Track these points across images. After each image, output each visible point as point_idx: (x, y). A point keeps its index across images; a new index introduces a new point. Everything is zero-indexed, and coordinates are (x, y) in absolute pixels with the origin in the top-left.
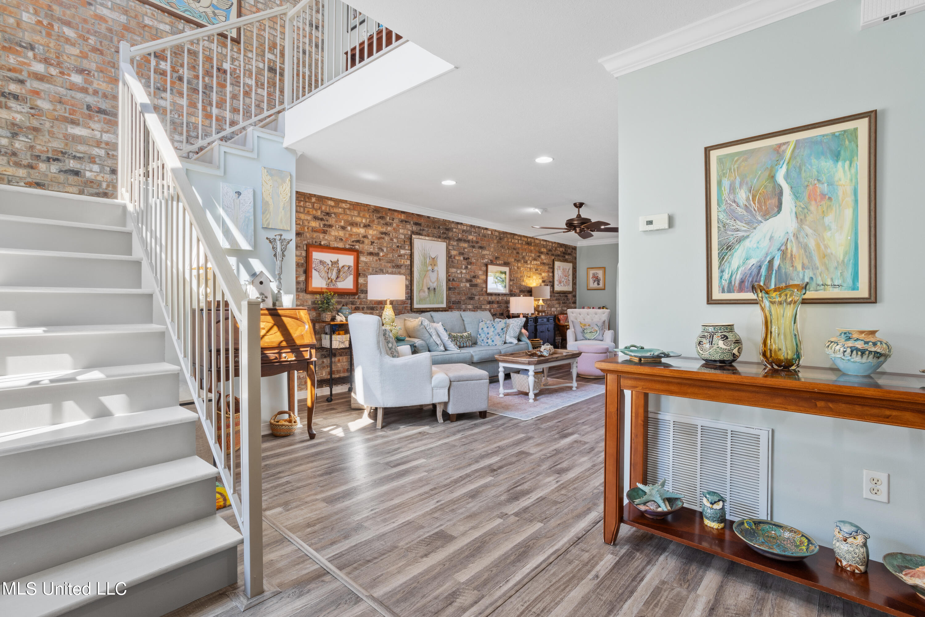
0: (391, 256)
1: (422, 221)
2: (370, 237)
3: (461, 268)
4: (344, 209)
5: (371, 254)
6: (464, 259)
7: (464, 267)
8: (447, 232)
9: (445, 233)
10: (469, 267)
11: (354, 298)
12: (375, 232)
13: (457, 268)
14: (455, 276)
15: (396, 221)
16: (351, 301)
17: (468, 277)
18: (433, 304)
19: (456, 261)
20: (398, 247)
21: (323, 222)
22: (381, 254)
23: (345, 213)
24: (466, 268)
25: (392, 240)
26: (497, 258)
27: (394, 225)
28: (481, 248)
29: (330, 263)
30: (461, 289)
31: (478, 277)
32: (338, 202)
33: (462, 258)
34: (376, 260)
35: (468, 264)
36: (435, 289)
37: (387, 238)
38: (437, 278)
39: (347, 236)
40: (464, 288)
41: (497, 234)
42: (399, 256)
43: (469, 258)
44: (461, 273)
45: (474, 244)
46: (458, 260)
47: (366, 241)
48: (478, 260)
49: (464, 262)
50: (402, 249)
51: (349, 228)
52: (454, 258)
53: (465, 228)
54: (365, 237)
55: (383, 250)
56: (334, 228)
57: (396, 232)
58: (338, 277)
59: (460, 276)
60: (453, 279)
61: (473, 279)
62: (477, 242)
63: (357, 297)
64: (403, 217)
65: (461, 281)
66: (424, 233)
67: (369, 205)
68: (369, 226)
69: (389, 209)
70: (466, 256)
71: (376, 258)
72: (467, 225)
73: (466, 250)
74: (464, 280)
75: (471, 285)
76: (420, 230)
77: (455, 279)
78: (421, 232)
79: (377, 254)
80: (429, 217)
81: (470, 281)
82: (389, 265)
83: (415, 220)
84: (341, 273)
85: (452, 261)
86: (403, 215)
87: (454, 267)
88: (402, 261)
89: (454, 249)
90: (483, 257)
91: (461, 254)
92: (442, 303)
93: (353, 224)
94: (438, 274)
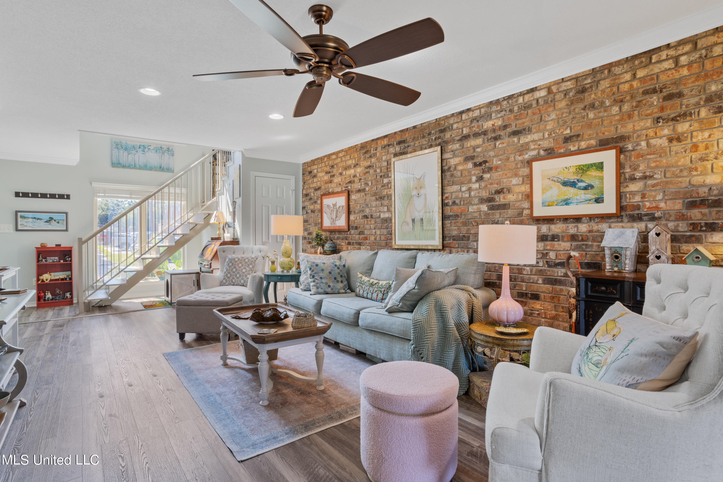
0: (375, 189)
1: (407, 136)
2: (358, 175)
3: (470, 181)
4: (341, 157)
5: (359, 191)
6: (475, 165)
7: (474, 179)
8: (442, 135)
9: (439, 138)
10: (487, 176)
11: (347, 234)
12: (362, 169)
13: (462, 183)
14: (457, 197)
15: (379, 149)
16: (345, 237)
17: (485, 194)
18: (420, 239)
19: (459, 173)
20: (381, 176)
21: (330, 174)
22: (367, 189)
23: (342, 161)
24: (480, 179)
25: (375, 171)
26: (567, 139)
27: (378, 154)
28: (516, 133)
29: (332, 206)
30: (470, 217)
31: (509, 191)
32: (336, 153)
33: (470, 165)
34: (363, 196)
35: (484, 172)
36: (422, 220)
37: (371, 171)
38: (425, 205)
39: (343, 180)
40: (476, 214)
41: (569, 85)
42: (383, 186)
43: (485, 162)
44: (470, 189)
45: (499, 133)
46: (461, 171)
47: (356, 180)
48: (508, 159)
49: (477, 171)
50: (386, 178)
51: (344, 172)
52: (455, 169)
53: (477, 113)
54: (355, 176)
55: (368, 185)
56: (336, 176)
57: (379, 162)
58: (336, 217)
59: (467, 195)
60: (454, 203)
61: (496, 197)
62: (505, 127)
63: (349, 233)
64: (385, 142)
65: (470, 203)
66: (410, 149)
67: (357, 145)
68: (357, 164)
69: (373, 140)
70: (478, 160)
71: (363, 194)
72: (479, 108)
73: (479, 150)
74: (476, 201)
75: (491, 208)
76: (405, 148)
77: (457, 201)
78: (406, 150)
79: (364, 190)
80: (414, 127)
81: (490, 200)
82: (374, 198)
83: (398, 139)
84: (338, 213)
85: (452, 175)
86: (385, 139)
87: (453, 183)
88: (386, 191)
89: (455, 156)
90: (525, 148)
91: (467, 159)
92: (433, 238)
93: (347, 168)
94: (426, 199)
